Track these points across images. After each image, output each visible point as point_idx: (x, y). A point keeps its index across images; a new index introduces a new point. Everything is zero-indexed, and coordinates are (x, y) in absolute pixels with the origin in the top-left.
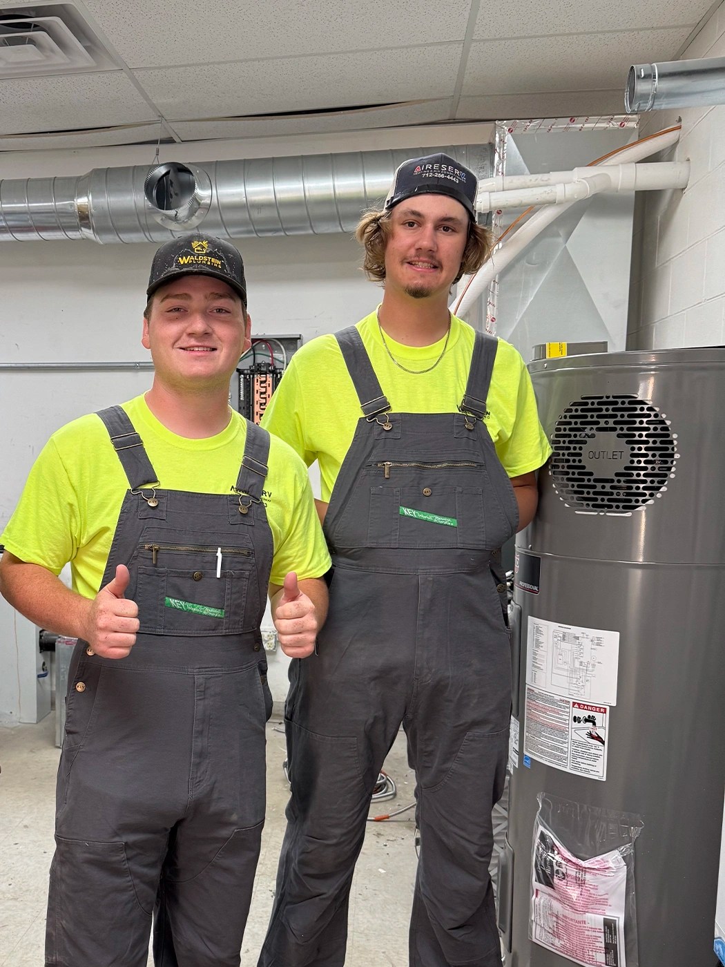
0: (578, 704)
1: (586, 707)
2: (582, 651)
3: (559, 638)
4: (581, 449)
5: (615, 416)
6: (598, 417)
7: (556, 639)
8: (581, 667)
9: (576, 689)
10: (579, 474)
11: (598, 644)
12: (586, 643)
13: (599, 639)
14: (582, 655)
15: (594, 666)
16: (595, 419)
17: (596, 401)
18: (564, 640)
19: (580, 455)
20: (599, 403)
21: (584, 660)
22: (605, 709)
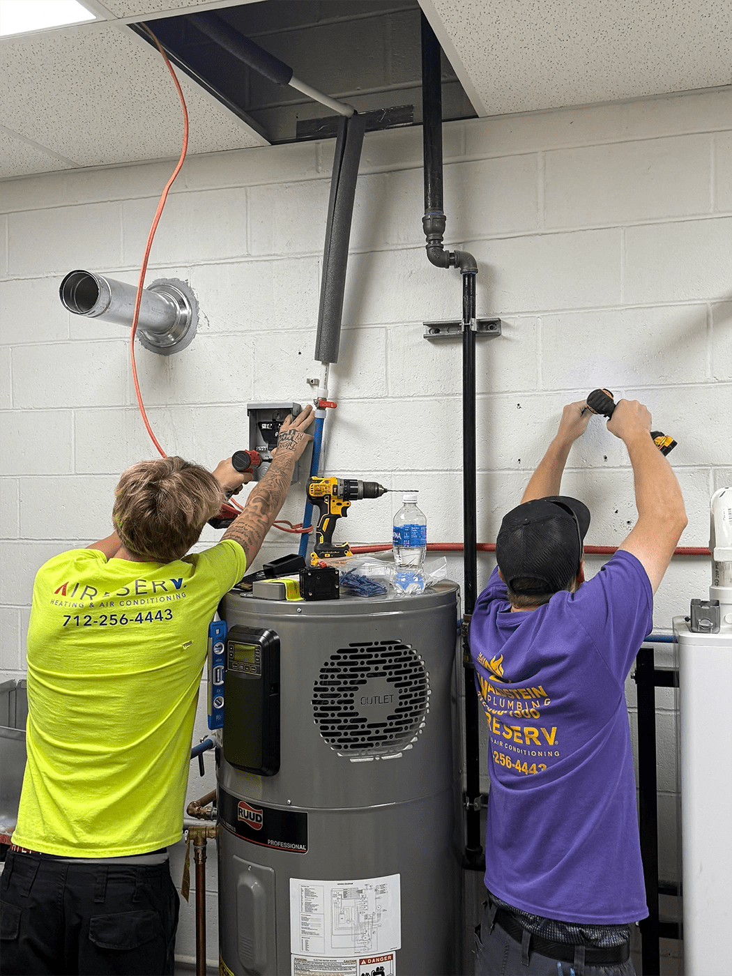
0: (365, 959)
1: (374, 961)
2: (366, 904)
3: (340, 897)
4: (352, 695)
5: (384, 661)
6: (369, 663)
7: (335, 899)
8: (367, 920)
9: (363, 945)
10: (352, 721)
11: (382, 892)
12: (370, 894)
13: (383, 886)
14: (366, 908)
15: (379, 915)
16: (365, 665)
17: (365, 648)
18: (345, 896)
19: (352, 702)
20: (369, 650)
21: (369, 913)
22: (392, 955)
